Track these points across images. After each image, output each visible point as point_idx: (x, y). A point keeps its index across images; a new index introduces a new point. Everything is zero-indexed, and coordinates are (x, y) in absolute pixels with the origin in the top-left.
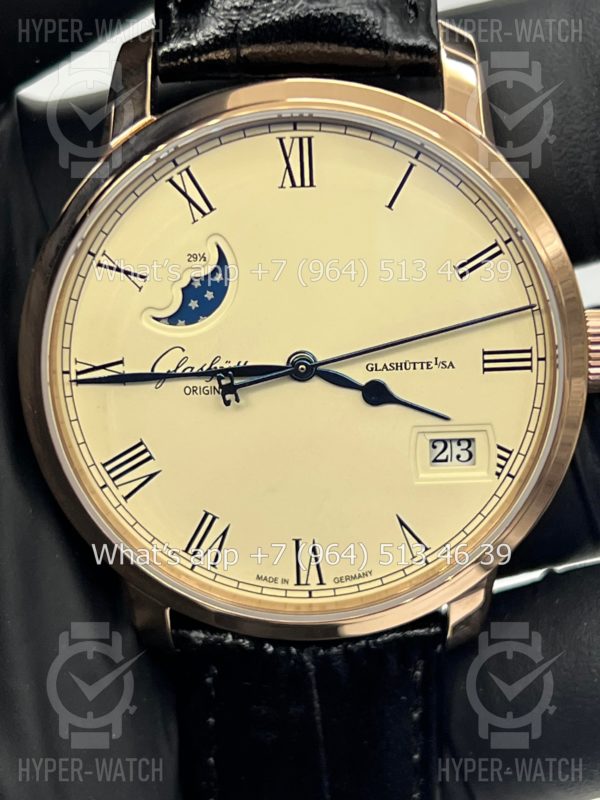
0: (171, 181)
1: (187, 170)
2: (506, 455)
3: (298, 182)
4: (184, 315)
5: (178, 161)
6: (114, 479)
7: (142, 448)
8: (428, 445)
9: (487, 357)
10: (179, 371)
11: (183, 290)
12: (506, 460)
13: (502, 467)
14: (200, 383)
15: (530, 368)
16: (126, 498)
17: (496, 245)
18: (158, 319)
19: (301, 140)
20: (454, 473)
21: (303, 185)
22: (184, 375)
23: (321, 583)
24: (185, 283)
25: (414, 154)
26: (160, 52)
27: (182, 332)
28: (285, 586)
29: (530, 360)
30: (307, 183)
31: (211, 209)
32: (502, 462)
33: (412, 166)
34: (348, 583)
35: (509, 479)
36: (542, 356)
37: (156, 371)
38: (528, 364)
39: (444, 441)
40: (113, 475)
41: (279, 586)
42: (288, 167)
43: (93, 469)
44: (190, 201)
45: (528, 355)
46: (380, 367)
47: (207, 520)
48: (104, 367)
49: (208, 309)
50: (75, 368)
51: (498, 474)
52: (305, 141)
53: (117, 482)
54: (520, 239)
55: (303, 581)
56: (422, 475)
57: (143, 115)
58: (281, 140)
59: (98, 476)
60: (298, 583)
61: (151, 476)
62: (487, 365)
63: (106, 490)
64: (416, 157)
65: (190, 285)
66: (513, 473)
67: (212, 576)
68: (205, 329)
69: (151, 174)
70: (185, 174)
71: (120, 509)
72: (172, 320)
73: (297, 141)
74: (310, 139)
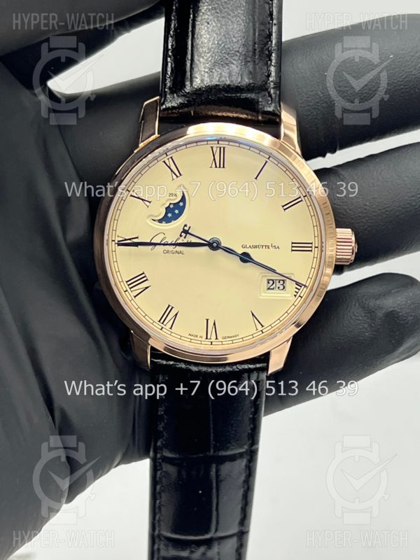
0: (164, 162)
1: (171, 158)
2: (299, 287)
3: (218, 166)
4: (166, 219)
5: (168, 154)
6: (130, 288)
7: (143, 275)
8: (266, 282)
9: (294, 245)
10: (163, 242)
11: (166, 208)
12: (299, 290)
13: (297, 293)
14: (171, 248)
15: (311, 251)
16: (135, 297)
17: (300, 197)
18: (154, 220)
19: (220, 148)
20: (276, 294)
21: (220, 167)
22: (164, 244)
23: (217, 339)
24: (167, 205)
25: (268, 157)
26: (162, 108)
27: (164, 226)
28: (200, 339)
29: (311, 247)
30: (222, 166)
31: (181, 175)
32: (297, 291)
33: (266, 162)
34: (228, 339)
35: (300, 298)
36: (316, 246)
37: (152, 241)
38: (310, 249)
39: (272, 280)
40: (130, 286)
41: (198, 339)
42: (214, 159)
43: (122, 283)
44: (172, 171)
45: (310, 245)
46: (248, 246)
47: (169, 308)
48: (130, 239)
49: (176, 217)
50: (117, 239)
51: (295, 296)
52: (222, 149)
53: (132, 289)
54: (310, 196)
55: (209, 337)
56: (263, 294)
57: (154, 134)
58: (212, 148)
59: (124, 286)
60: (207, 338)
61: (147, 288)
62: (293, 249)
63: (127, 293)
64: (269, 158)
65: (169, 207)
66: (302, 295)
67: (169, 333)
68: (174, 226)
69: (156, 158)
70: (170, 159)
71: (132, 301)
72: (160, 221)
73: (218, 149)
74: (224, 148)
